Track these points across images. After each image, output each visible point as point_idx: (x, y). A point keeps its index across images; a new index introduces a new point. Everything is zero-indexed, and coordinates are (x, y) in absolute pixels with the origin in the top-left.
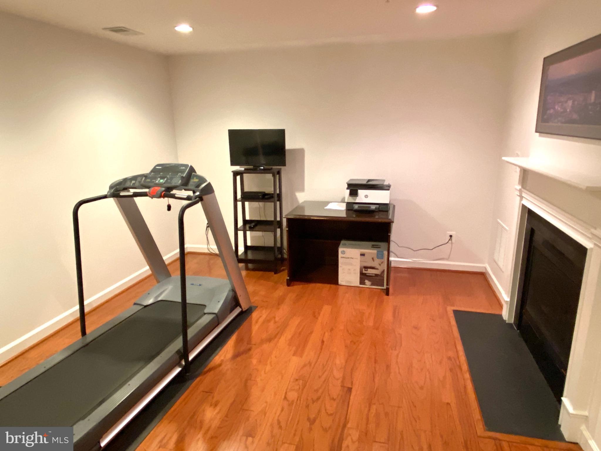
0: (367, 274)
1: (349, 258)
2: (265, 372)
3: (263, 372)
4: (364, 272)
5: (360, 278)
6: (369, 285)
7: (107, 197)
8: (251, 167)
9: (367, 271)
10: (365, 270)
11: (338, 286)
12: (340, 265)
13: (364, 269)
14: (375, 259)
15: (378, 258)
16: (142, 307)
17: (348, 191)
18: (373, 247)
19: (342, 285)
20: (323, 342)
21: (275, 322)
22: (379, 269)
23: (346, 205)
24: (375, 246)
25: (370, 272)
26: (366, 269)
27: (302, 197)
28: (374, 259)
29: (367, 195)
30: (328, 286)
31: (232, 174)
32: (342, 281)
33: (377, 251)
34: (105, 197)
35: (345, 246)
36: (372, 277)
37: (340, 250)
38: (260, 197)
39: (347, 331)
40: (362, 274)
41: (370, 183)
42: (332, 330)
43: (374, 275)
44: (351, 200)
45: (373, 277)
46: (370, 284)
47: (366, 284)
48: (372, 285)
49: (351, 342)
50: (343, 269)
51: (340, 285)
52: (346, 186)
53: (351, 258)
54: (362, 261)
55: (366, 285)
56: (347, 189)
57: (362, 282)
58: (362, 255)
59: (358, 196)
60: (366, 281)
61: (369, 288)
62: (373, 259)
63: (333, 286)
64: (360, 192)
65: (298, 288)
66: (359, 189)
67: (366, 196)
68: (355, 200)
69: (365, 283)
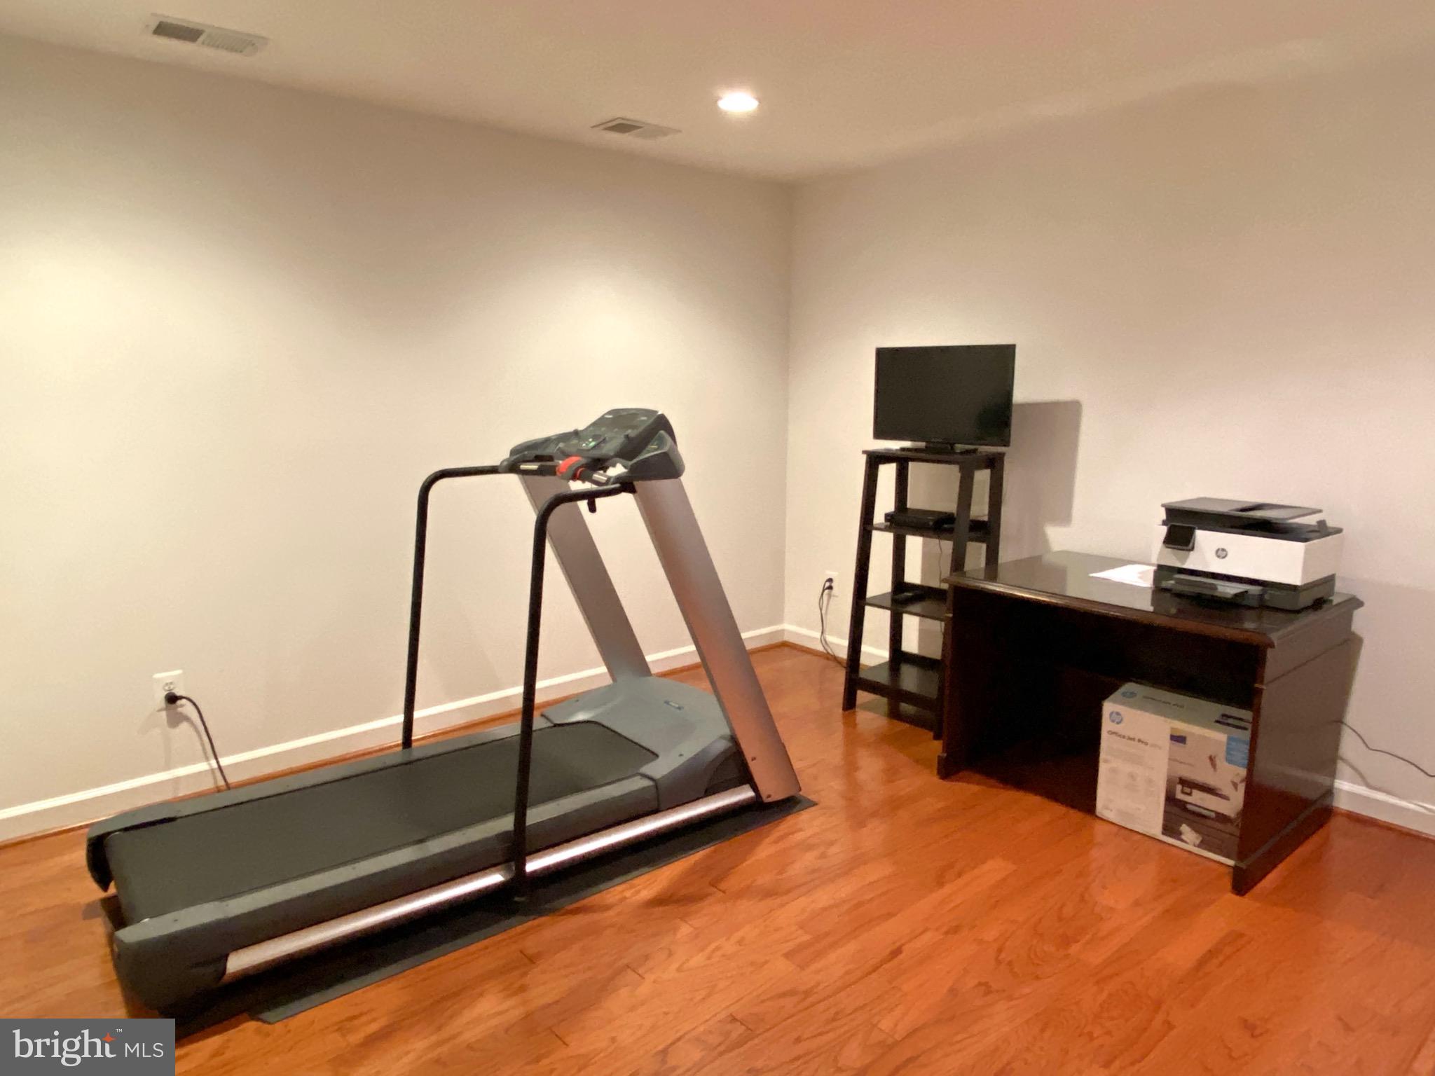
0: (1189, 807)
1: (1133, 739)
2: (681, 966)
3: (675, 966)
4: (1180, 796)
5: (1165, 812)
6: (1195, 846)
7: (500, 470)
8: (922, 444)
9: (1190, 794)
10: (1183, 792)
11: (1088, 818)
12: (1103, 755)
13: (1179, 787)
14: (1221, 763)
15: (1230, 761)
16: (549, 724)
17: (1164, 529)
18: (1223, 721)
19: (1103, 817)
20: (897, 952)
21: (823, 856)
22: (1231, 798)
23: (1156, 573)
24: (1230, 721)
25: (1197, 799)
26: (1188, 790)
27: (1060, 539)
28: (1218, 762)
29: (1223, 550)
30: (1059, 809)
31: (864, 457)
32: (1107, 808)
33: (1230, 739)
34: (493, 470)
35: (1129, 699)
36: (1203, 821)
37: (1108, 707)
38: (931, 523)
39: (1000, 951)
40: (1170, 799)
41: (1258, 514)
42: (955, 930)
43: (1213, 815)
44: (1173, 559)
45: (1209, 822)
46: (1198, 842)
47: (1183, 837)
48: (1202, 845)
49: (980, 984)
50: (1114, 771)
51: (1101, 819)
52: (1163, 516)
53: (1139, 741)
54: (1175, 760)
55: (1182, 840)
56: (1164, 523)
57: (1170, 828)
58: (1178, 739)
59: (1192, 549)
60: (1185, 828)
61: (1190, 852)
62: (1212, 759)
63: (1076, 816)
64: (1202, 536)
65: (966, 789)
66: (1200, 529)
67: (1221, 553)
68: (1184, 560)
69: (1181, 833)
